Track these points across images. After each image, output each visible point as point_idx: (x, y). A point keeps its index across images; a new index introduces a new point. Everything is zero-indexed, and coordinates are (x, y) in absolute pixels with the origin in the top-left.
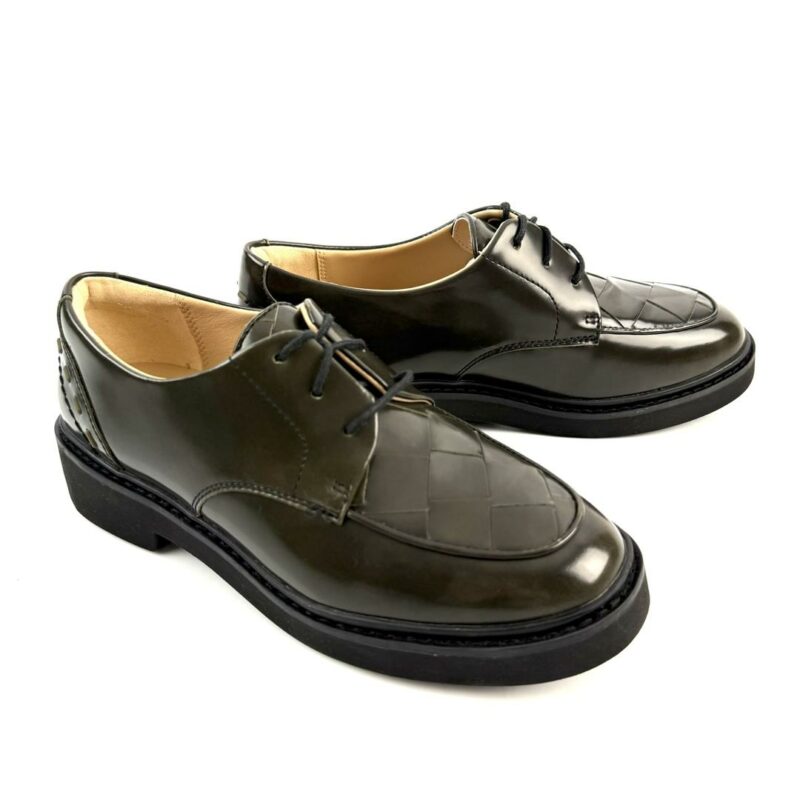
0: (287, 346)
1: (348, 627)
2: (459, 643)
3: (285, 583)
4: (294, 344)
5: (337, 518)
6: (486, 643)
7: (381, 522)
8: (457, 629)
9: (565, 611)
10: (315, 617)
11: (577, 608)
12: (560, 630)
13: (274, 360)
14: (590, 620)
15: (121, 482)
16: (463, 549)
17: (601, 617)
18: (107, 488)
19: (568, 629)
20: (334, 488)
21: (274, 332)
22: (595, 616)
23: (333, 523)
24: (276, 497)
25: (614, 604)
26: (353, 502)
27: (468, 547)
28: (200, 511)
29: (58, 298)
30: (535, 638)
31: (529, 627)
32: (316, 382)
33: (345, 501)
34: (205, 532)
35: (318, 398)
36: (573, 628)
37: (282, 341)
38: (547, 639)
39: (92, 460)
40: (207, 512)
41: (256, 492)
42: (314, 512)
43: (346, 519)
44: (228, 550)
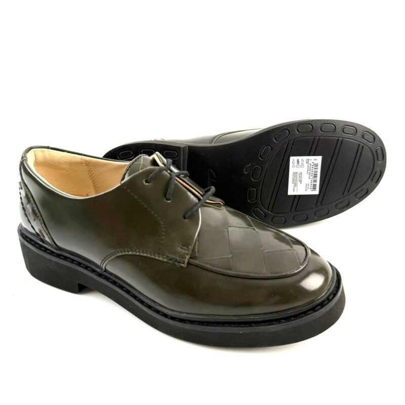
0: (151, 175)
1: (192, 322)
2: (253, 324)
3: (155, 302)
4: (155, 174)
5: (183, 263)
6: (267, 324)
7: (207, 264)
8: (252, 317)
9: (307, 303)
10: (173, 318)
11: (313, 301)
12: (305, 313)
13: (144, 183)
14: (320, 307)
15: (59, 256)
16: (252, 275)
17: (325, 305)
18: (50, 261)
19: (309, 312)
20: (181, 248)
21: (141, 169)
22: (322, 305)
23: (181, 267)
24: (149, 255)
25: (330, 298)
26: (191, 255)
27: (255, 273)
28: (105, 268)
29: (19, 160)
30: (293, 318)
31: (290, 313)
32: (168, 193)
33: (187, 254)
34: (107, 279)
35: (169, 201)
36: (312, 311)
37: (149, 172)
38: (299, 318)
39: (41, 246)
40: (109, 268)
41: (138, 254)
42: (171, 262)
43: (189, 263)
44: (121, 287)
